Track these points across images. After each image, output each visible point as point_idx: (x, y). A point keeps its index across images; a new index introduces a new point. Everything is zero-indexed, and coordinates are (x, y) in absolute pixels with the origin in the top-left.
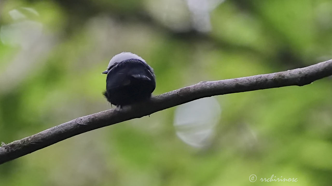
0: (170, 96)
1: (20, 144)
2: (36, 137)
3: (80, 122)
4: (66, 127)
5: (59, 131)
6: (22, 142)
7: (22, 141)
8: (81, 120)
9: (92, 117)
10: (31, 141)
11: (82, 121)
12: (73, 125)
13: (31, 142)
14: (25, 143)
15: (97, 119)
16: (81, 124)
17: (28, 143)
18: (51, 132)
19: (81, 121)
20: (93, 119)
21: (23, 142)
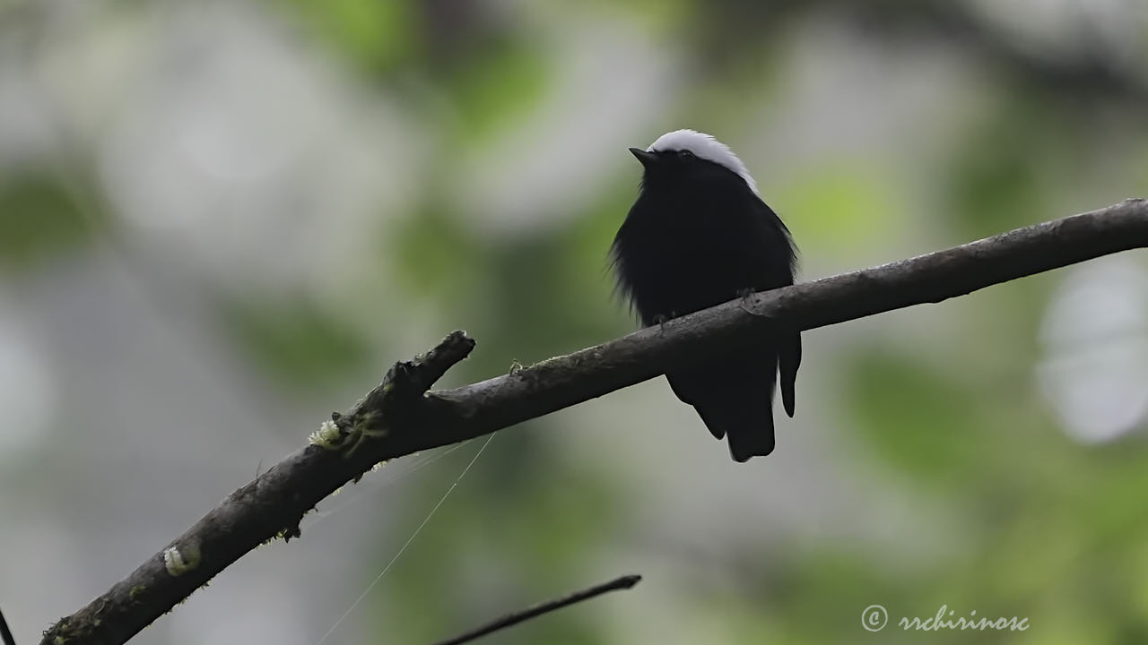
0: (1032, 238)
1: (569, 367)
2: (617, 347)
3: (754, 307)
4: (710, 320)
5: (690, 333)
6: (575, 360)
7: (573, 358)
8: (758, 301)
9: (792, 295)
10: (600, 360)
11: (761, 306)
12: (731, 317)
13: (603, 364)
14: (583, 363)
15: (805, 299)
16: (755, 313)
17: (593, 366)
18: (664, 335)
19: (756, 305)
20: (793, 299)
21: (577, 361)
